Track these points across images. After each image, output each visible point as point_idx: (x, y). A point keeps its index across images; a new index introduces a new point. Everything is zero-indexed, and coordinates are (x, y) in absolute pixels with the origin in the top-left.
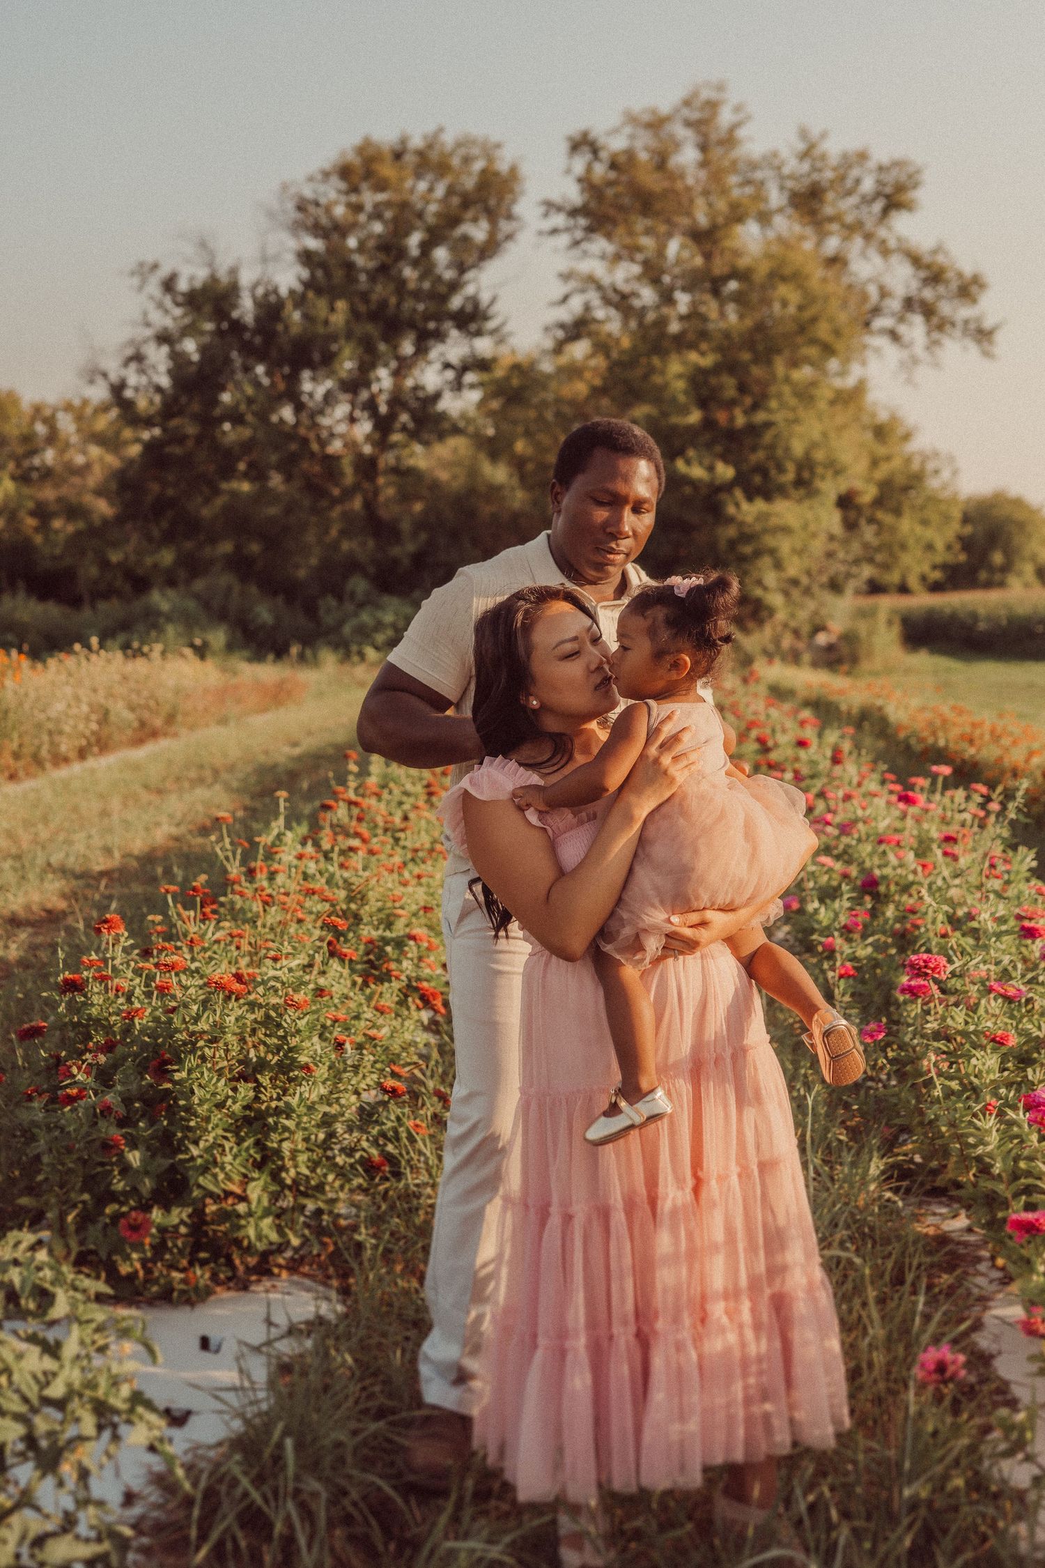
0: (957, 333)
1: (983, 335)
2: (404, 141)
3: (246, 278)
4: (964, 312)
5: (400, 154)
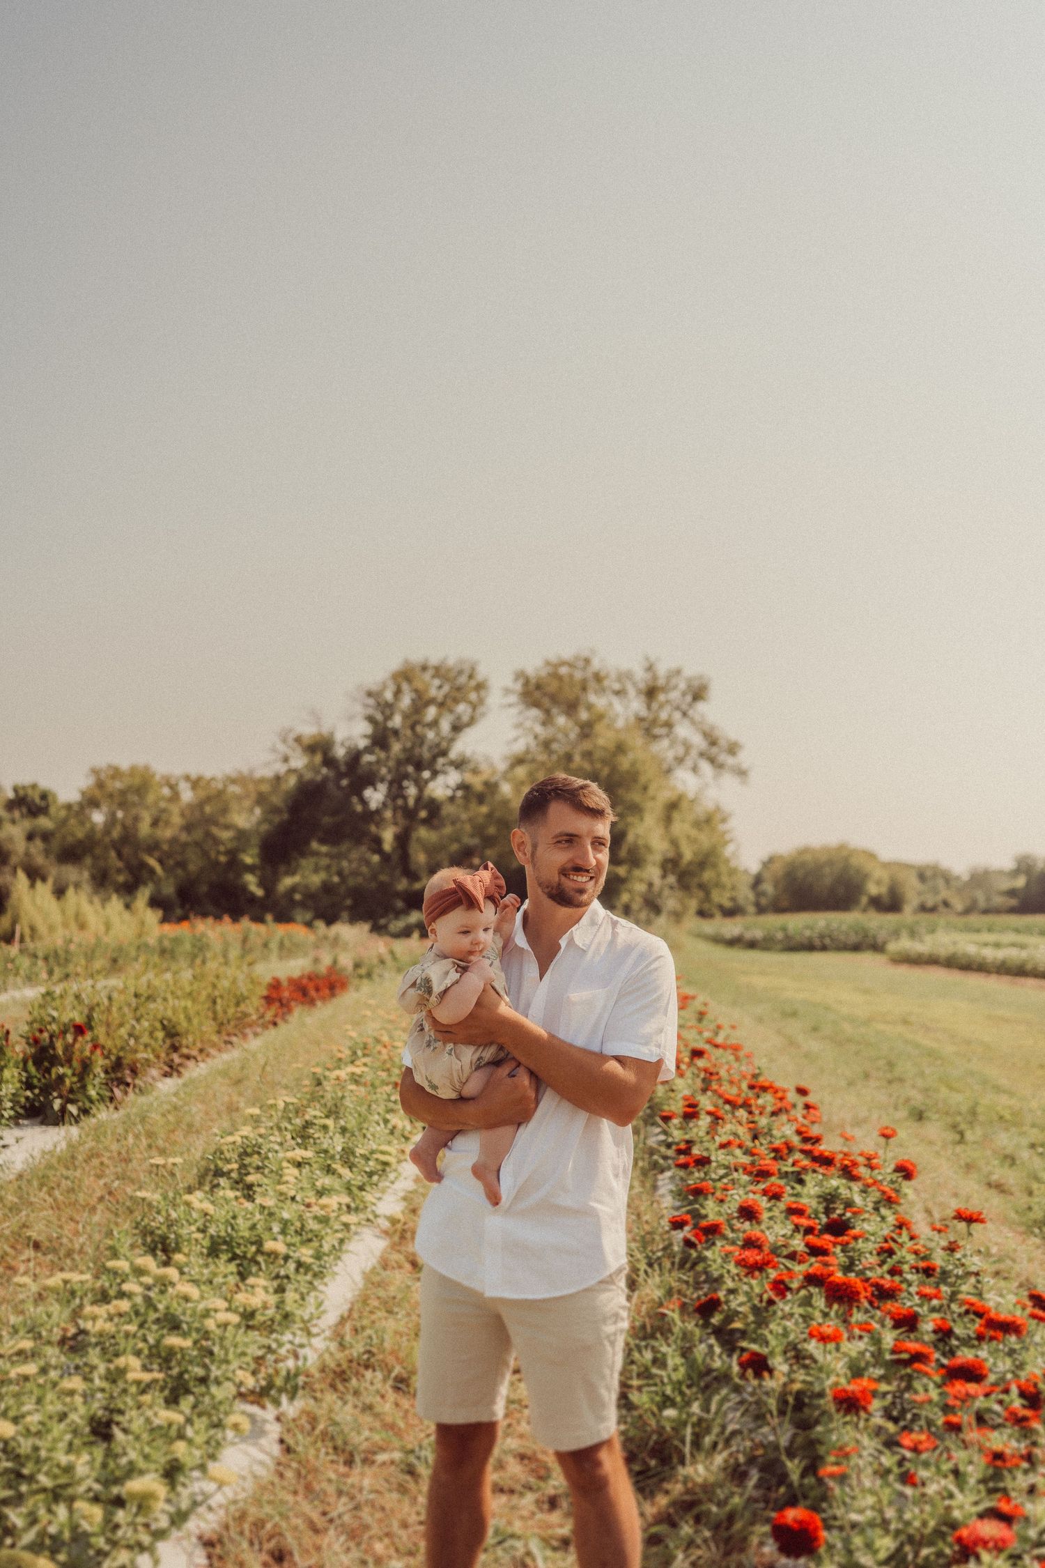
0: (729, 771)
1: (742, 773)
2: (427, 660)
3: (339, 736)
4: (730, 761)
5: (424, 668)
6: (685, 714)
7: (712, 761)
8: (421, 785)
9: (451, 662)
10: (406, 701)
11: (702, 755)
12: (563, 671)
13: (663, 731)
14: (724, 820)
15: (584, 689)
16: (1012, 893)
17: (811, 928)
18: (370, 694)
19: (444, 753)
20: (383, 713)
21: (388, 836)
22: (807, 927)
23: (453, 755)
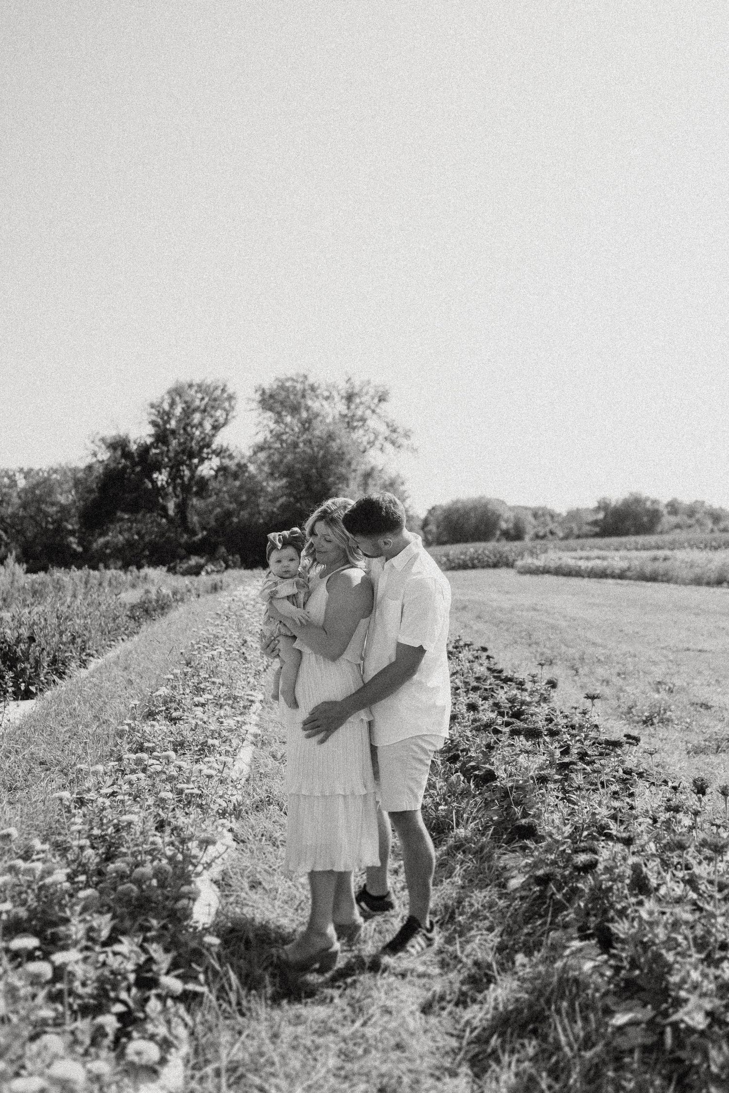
0: (405, 450)
1: (414, 451)
2: (192, 380)
4: (406, 442)
5: (190, 386)
6: (373, 411)
7: (393, 443)
8: (193, 469)
9: (208, 381)
10: (178, 411)
11: (386, 439)
12: (288, 384)
13: (360, 423)
14: (403, 483)
15: (304, 396)
16: (595, 523)
17: (465, 554)
18: (152, 406)
19: (208, 446)
20: (162, 418)
21: (171, 506)
22: (462, 553)
23: (214, 447)
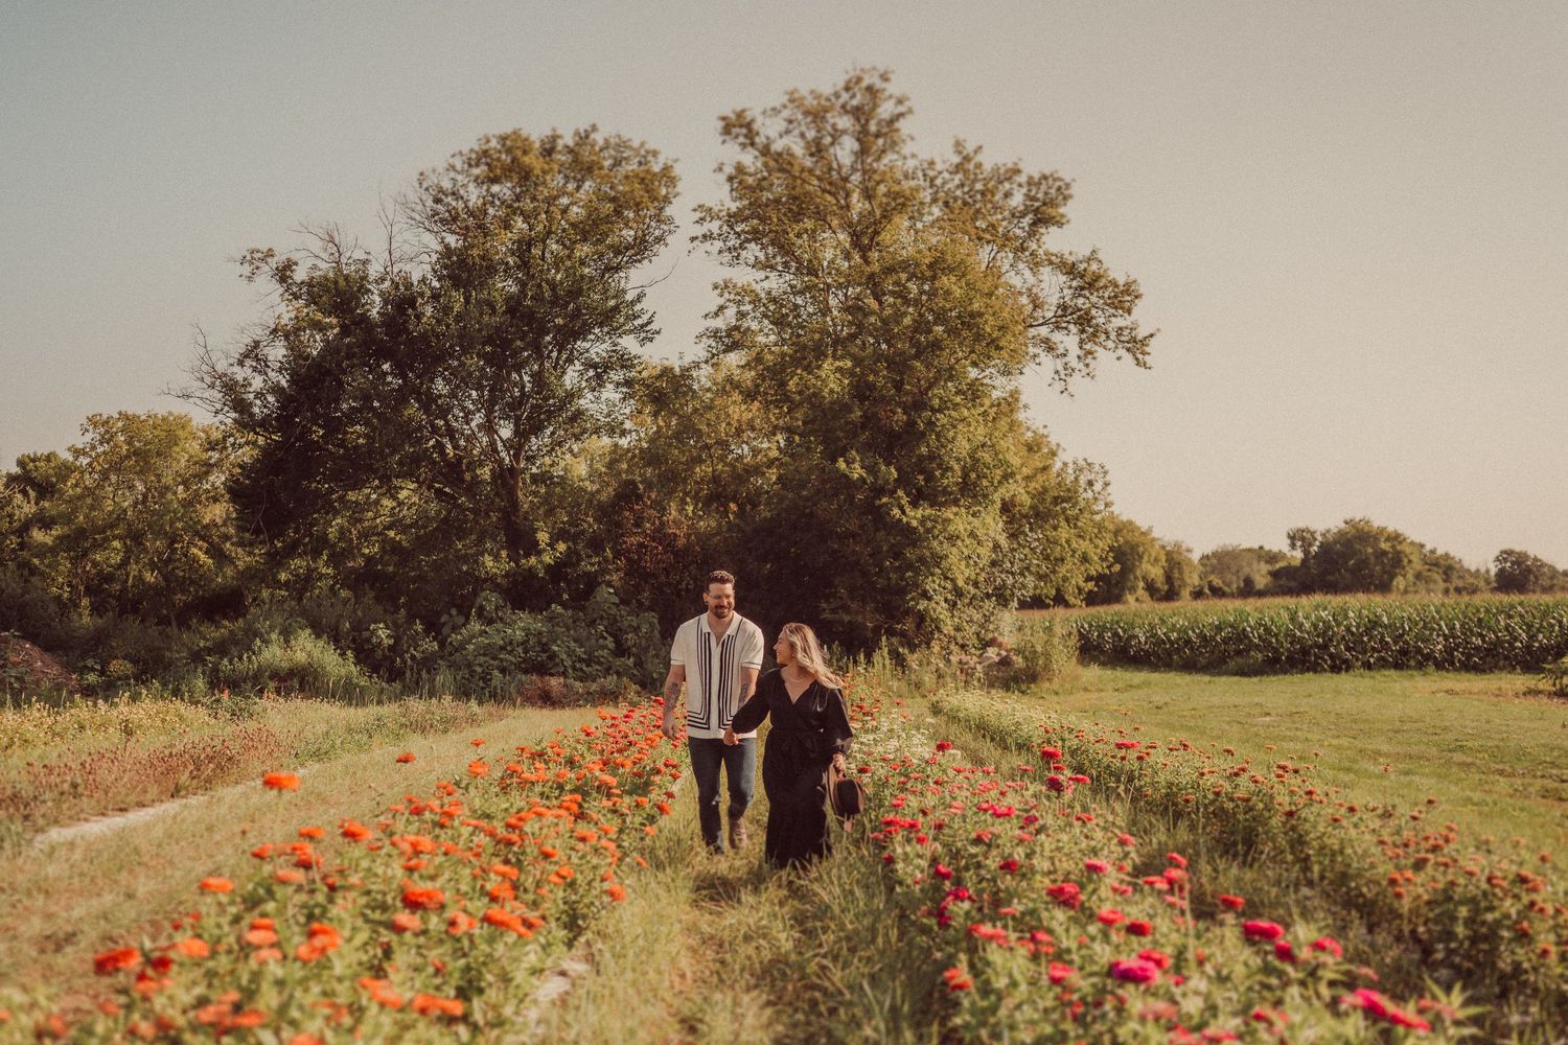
0: (1110, 344)
1: (1136, 346)
4: (1118, 322)
5: (548, 151)
6: (1020, 252)
